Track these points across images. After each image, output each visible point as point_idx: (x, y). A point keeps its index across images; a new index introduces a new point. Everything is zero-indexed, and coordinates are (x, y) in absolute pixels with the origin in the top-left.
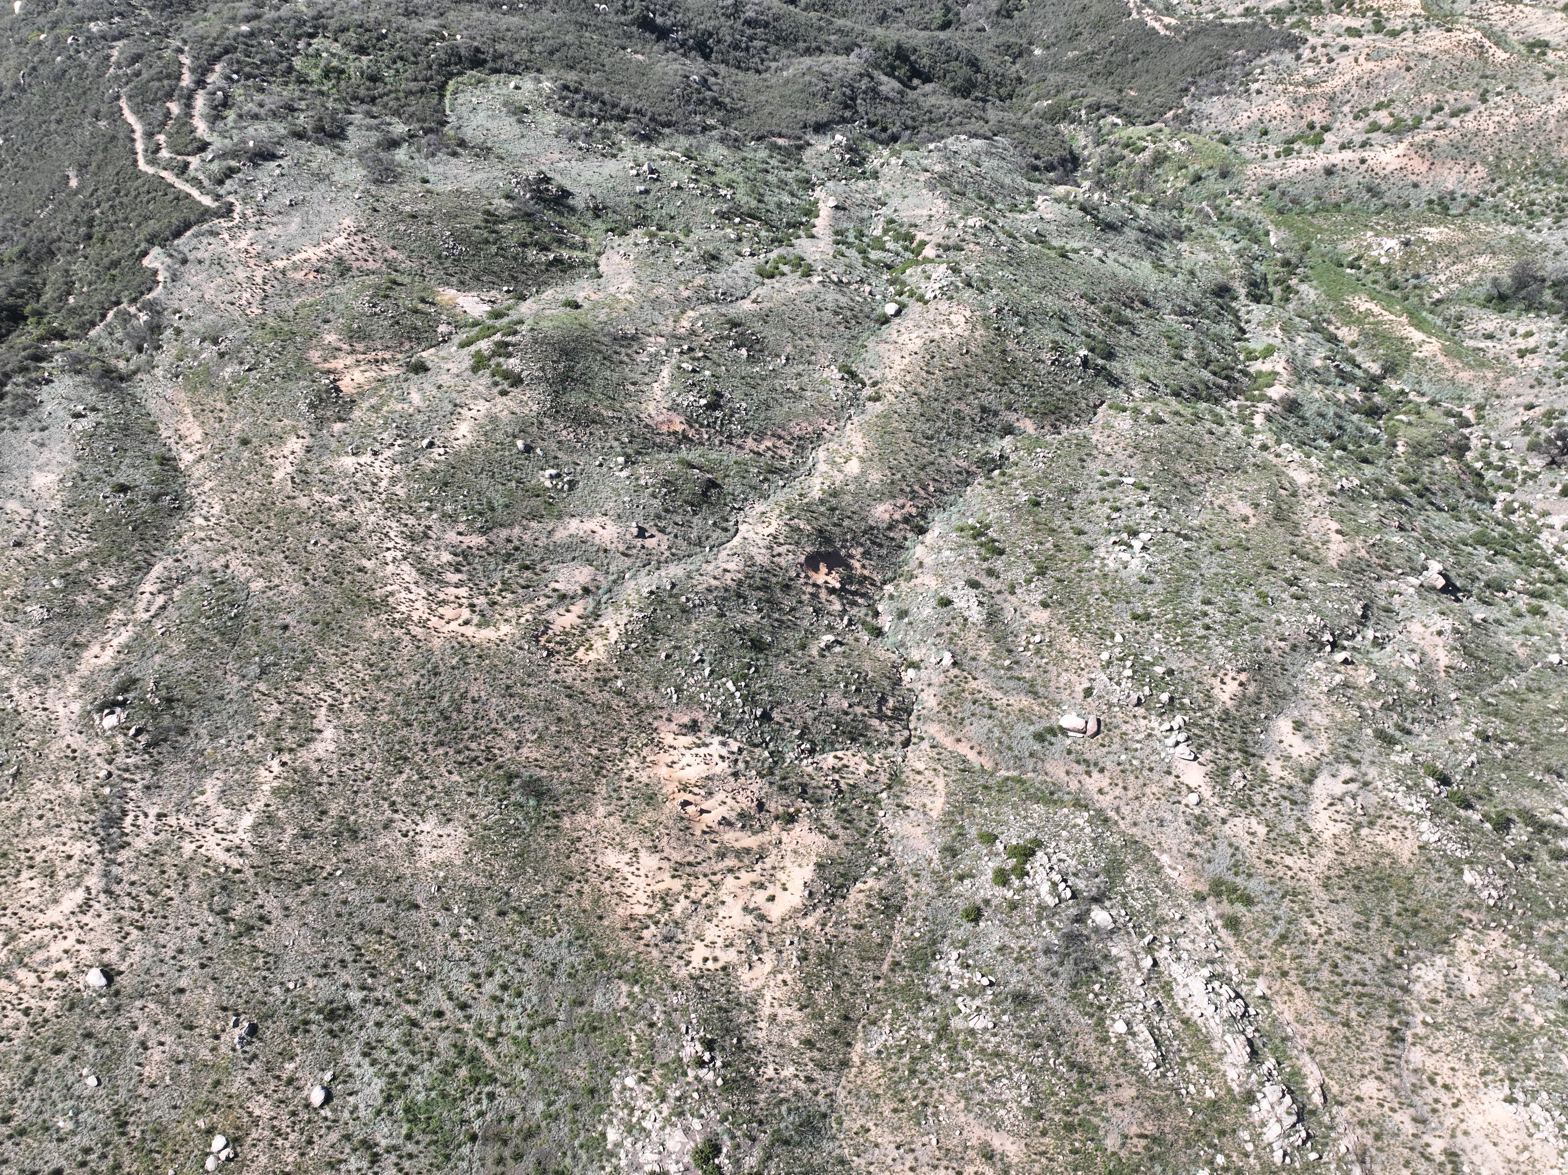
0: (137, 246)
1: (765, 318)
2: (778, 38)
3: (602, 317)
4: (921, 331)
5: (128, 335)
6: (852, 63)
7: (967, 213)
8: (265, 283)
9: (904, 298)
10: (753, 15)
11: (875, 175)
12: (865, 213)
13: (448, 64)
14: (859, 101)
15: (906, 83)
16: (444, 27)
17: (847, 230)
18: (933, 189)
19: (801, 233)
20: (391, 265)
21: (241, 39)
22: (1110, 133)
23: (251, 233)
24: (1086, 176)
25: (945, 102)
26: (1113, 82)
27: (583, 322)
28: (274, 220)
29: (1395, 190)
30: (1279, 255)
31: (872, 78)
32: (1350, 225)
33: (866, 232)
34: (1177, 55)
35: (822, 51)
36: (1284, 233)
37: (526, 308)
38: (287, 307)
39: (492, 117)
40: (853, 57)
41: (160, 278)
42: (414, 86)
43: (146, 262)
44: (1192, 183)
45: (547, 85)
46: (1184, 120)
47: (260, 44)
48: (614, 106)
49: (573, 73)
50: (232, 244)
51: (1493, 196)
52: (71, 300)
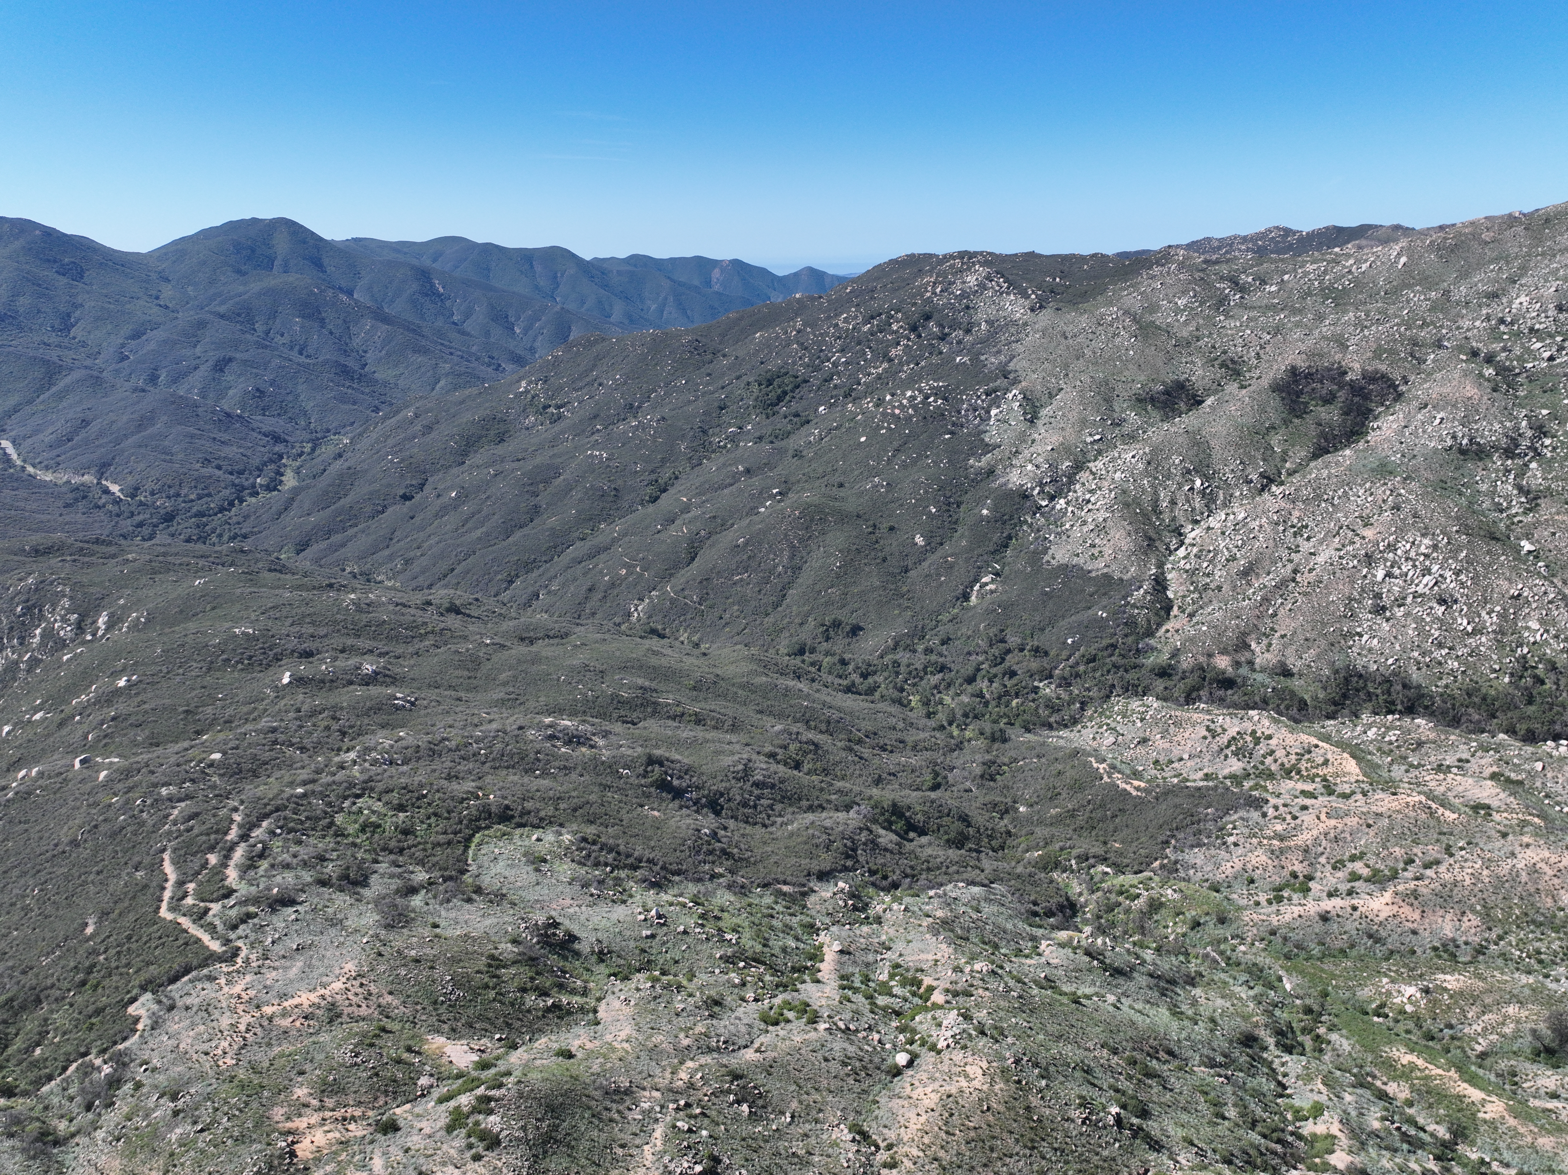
0: (128, 992)
1: (768, 1069)
2: (783, 797)
3: (596, 1068)
4: (936, 1085)
5: (83, 1091)
6: (852, 818)
7: (973, 958)
8: (248, 1031)
9: (915, 1047)
10: (761, 778)
11: (879, 920)
12: (871, 958)
13: (478, 819)
14: (859, 852)
15: (904, 836)
16: (480, 788)
17: (853, 974)
18: (936, 934)
19: (806, 977)
20: (385, 1011)
21: (294, 799)
22: (1102, 881)
23: (249, 978)
24: (1086, 922)
25: (941, 853)
26: (1097, 835)
27: (575, 1073)
28: (277, 964)
29: (1396, 936)
30: (1298, 1002)
31: (871, 832)
32: (1363, 971)
33: (872, 977)
34: (1152, 813)
35: (824, 809)
36: (1297, 979)
37: (516, 1058)
38: (262, 1057)
39: (511, 866)
40: (852, 813)
41: (140, 1026)
42: (442, 838)
43: (131, 1010)
44: (1192, 929)
45: (567, 837)
46: (1171, 869)
47: (310, 803)
48: (628, 856)
49: (593, 827)
50: (226, 989)
51: (1496, 944)
52: (38, 1051)
